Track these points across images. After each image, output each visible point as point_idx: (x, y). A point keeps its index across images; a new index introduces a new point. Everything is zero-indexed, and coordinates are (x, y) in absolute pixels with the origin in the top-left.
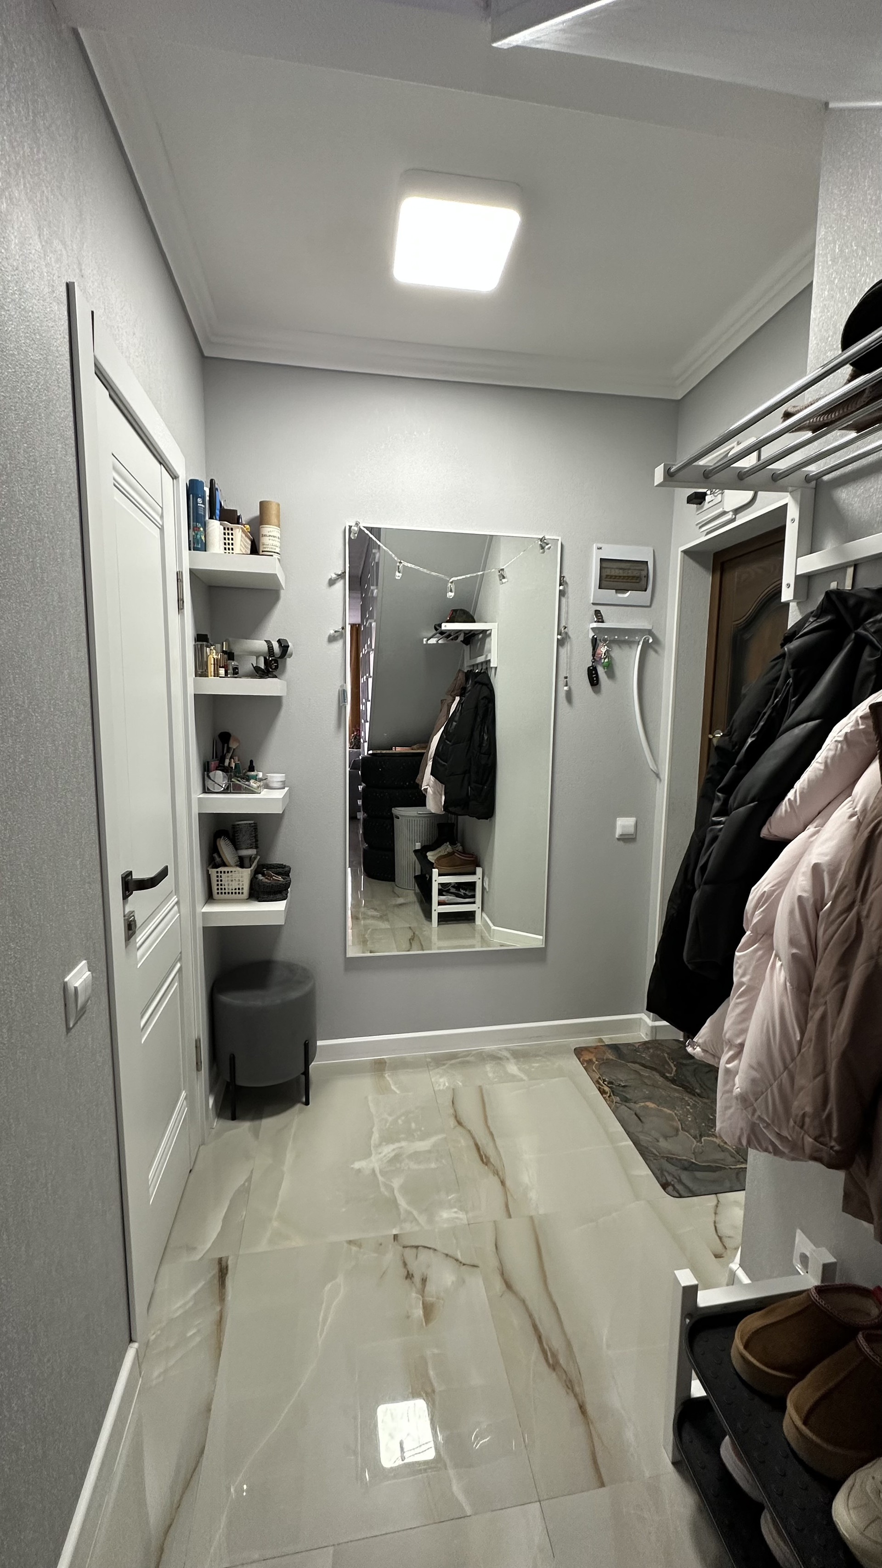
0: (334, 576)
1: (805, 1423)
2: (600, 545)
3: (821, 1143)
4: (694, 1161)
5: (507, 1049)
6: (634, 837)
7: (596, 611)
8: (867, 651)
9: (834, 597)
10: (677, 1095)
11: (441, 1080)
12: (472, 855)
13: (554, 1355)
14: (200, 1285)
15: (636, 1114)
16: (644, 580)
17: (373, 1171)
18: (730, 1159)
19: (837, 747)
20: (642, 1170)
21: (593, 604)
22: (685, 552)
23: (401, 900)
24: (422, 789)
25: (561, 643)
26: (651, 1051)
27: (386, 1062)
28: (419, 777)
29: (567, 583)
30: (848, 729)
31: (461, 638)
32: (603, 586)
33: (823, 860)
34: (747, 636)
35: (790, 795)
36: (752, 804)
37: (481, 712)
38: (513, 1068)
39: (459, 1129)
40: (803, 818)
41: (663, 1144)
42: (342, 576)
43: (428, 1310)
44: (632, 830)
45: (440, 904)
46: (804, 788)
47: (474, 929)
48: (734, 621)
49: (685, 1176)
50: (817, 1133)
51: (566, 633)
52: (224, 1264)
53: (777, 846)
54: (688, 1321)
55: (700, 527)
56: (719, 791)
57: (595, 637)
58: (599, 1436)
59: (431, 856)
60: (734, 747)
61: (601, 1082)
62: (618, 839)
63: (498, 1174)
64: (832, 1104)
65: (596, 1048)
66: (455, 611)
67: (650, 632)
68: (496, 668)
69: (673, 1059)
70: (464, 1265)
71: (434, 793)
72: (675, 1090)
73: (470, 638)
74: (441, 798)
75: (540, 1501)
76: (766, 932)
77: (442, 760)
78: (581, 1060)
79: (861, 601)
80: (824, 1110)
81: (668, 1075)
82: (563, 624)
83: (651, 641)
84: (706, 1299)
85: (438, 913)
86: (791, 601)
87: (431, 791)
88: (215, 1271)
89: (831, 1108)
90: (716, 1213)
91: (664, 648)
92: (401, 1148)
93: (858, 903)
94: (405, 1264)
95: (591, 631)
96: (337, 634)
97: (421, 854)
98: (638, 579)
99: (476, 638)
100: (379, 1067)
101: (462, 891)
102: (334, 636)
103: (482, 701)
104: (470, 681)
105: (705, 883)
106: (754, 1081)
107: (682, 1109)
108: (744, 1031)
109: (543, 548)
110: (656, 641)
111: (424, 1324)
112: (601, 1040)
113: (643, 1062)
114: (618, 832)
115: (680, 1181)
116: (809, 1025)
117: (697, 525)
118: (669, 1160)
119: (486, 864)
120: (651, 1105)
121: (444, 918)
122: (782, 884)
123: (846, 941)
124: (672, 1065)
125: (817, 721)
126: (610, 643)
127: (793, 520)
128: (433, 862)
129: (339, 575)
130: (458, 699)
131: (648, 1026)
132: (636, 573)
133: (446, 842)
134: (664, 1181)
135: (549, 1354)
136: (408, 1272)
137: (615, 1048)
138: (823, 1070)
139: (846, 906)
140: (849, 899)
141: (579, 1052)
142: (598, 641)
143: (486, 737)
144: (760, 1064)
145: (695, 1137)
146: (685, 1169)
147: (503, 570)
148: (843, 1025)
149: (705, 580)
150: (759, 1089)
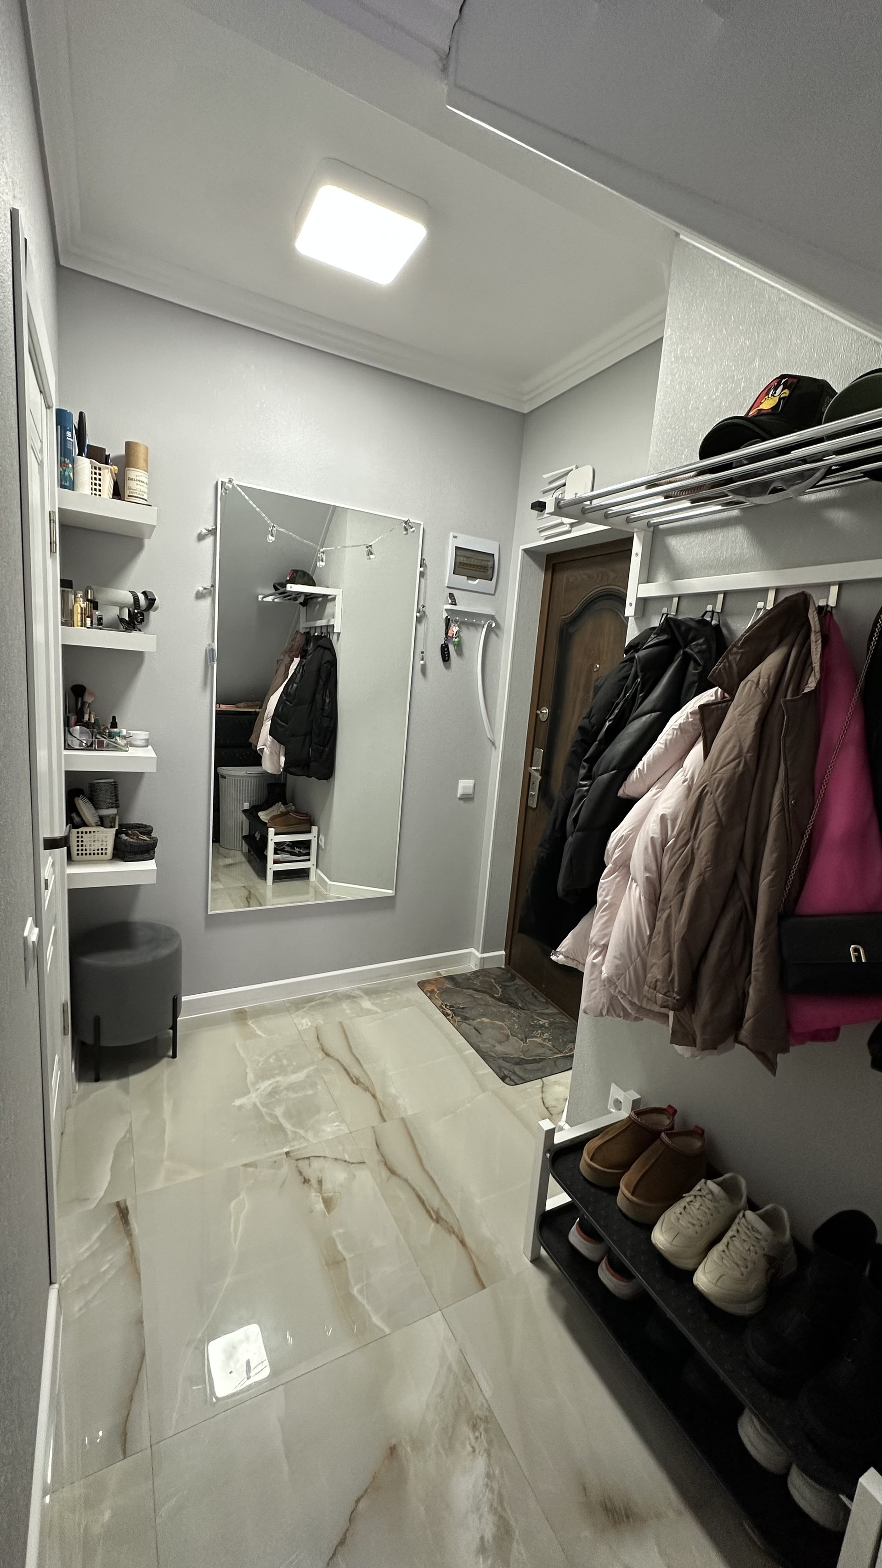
0: (204, 531)
1: (632, 1194)
2: (456, 535)
3: (668, 996)
4: (523, 1057)
5: (359, 989)
6: (472, 796)
7: (450, 594)
8: (692, 664)
9: (672, 623)
10: (504, 1010)
11: (304, 1021)
12: (307, 815)
13: (437, 1213)
14: (103, 1228)
15: (475, 1028)
16: (490, 571)
17: (255, 1105)
18: (550, 1052)
19: (673, 733)
20: (485, 1070)
21: (448, 587)
22: (526, 551)
23: (229, 861)
24: (258, 748)
25: (419, 620)
26: (481, 978)
27: (246, 1012)
28: (253, 736)
29: (426, 566)
30: (681, 721)
31: (301, 600)
32: (456, 573)
33: (667, 812)
34: (571, 630)
35: (640, 765)
36: (613, 772)
37: (323, 676)
38: (366, 1004)
39: (328, 1059)
40: (648, 782)
41: (499, 1048)
42: (213, 532)
43: (328, 1203)
44: (471, 791)
45: (275, 862)
46: (650, 761)
47: (309, 884)
48: (562, 616)
49: (517, 1069)
50: (665, 990)
51: (424, 612)
52: (122, 1206)
53: (629, 803)
54: (548, 1155)
55: (540, 532)
56: (585, 761)
57: (449, 617)
58: (478, 1258)
59: (263, 816)
60: (593, 727)
61: (444, 1007)
62: (459, 798)
63: (369, 1090)
64: (675, 970)
65: (436, 980)
66: (295, 572)
67: (493, 618)
68: (339, 634)
69: (499, 983)
70: (352, 1163)
71: (271, 753)
72: (500, 1006)
73: (309, 599)
74: (279, 759)
75: (440, 1310)
76: (624, 865)
77: (281, 721)
78: (425, 991)
79: (689, 629)
80: (669, 976)
81: (496, 995)
82: (421, 603)
83: (494, 625)
84: (559, 1139)
85: (274, 871)
86: (631, 616)
87: (268, 752)
88: (115, 1213)
89: (674, 974)
90: (542, 1092)
91: (503, 633)
92: (277, 1082)
93: (691, 840)
94: (301, 1173)
95: (444, 612)
96: (205, 591)
97: (251, 813)
98: (485, 568)
99: (315, 600)
100: (241, 1016)
101: (297, 849)
102: (202, 593)
103: (326, 665)
104: (312, 645)
105: (578, 831)
106: (617, 967)
107: (510, 1020)
108: (608, 935)
109: (406, 530)
110: (498, 626)
111: (327, 1213)
112: (438, 973)
113: (476, 987)
114: (460, 792)
115: (514, 1073)
116: (658, 924)
117: (538, 529)
118: (504, 1059)
119: (322, 822)
120: (485, 1020)
121: (279, 876)
122: (636, 829)
123: (684, 866)
124: (498, 987)
125: (658, 713)
126: (461, 624)
127: (637, 554)
128: (267, 821)
129: (209, 531)
130: (297, 661)
131: (478, 957)
132: (483, 563)
133: (278, 802)
134: (503, 1075)
135: (432, 1212)
136: (304, 1178)
137: (451, 978)
138: (669, 951)
139: (684, 842)
140: (687, 837)
141: (422, 985)
142: (450, 622)
143: (327, 701)
144: (621, 954)
145: (522, 1040)
146: (517, 1064)
147: (371, 546)
148: (683, 920)
149: (539, 577)
150: (621, 972)
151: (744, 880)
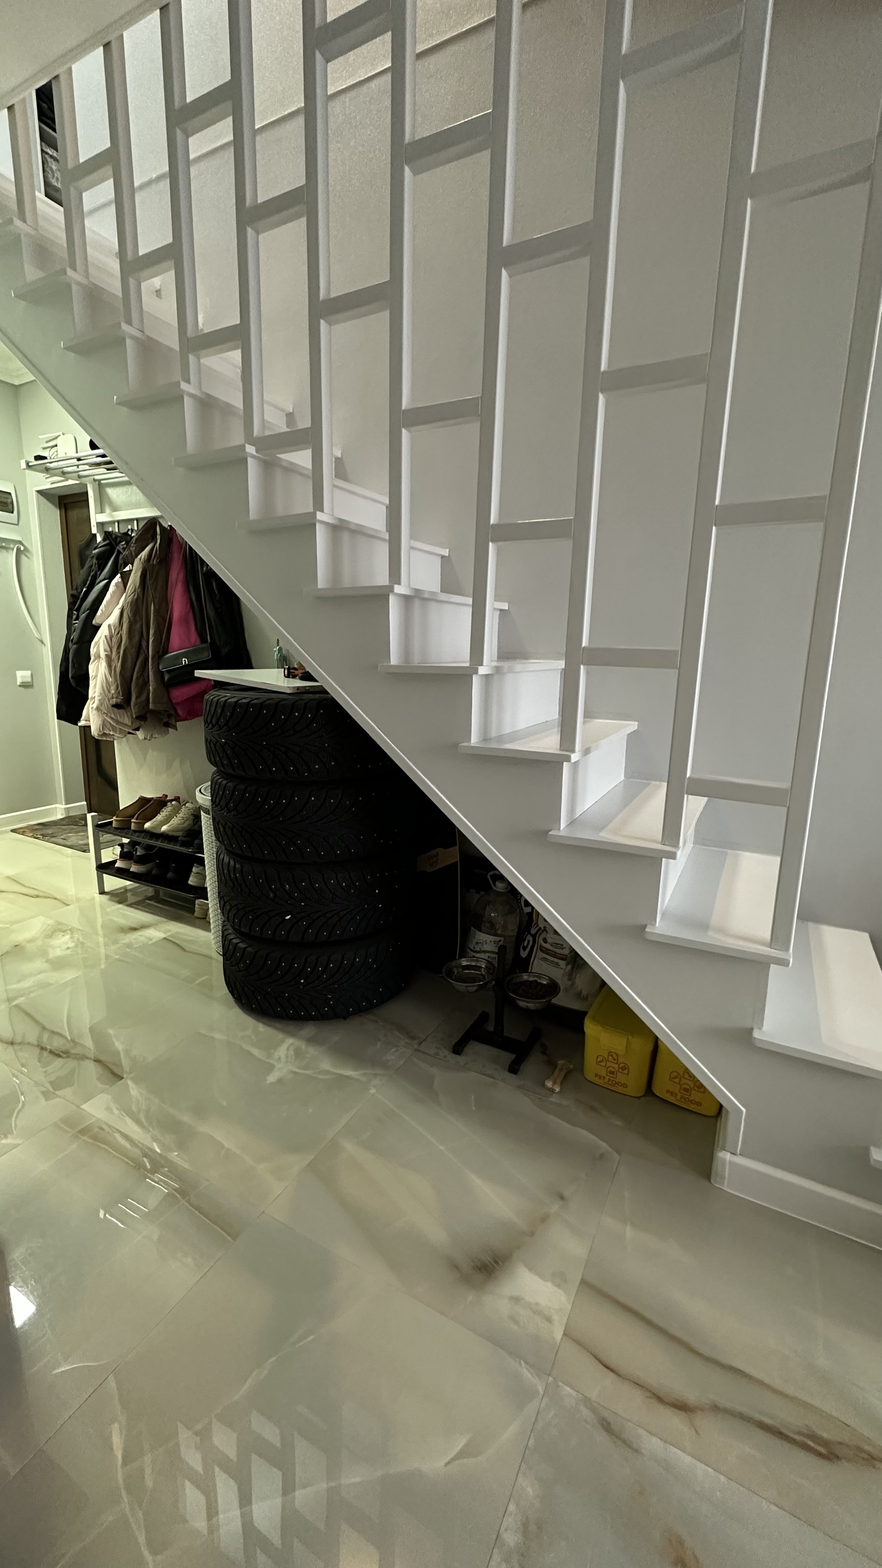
6: (31, 684)
8: (120, 555)
9: (109, 534)
13: (37, 895)
15: (59, 838)
16: (10, 506)
19: (113, 589)
22: (38, 492)
26: (67, 821)
30: (116, 582)
34: (87, 552)
35: (101, 607)
36: (88, 613)
40: (104, 616)
44: (29, 680)
46: (105, 604)
48: (78, 543)
56: (75, 611)
61: (35, 836)
62: (20, 686)
65: (25, 827)
67: (20, 543)
72: (83, 828)
78: (17, 833)
83: (22, 548)
86: (96, 533)
91: (32, 556)
93: (120, 631)
98: (6, 504)
110: (26, 549)
112: (28, 825)
113: (59, 825)
114: (19, 681)
120: (71, 835)
123: (118, 642)
124: (82, 821)
125: (107, 580)
127: (92, 498)
131: (62, 809)
132: (3, 500)
134: (84, 851)
135: (33, 896)
137: (41, 825)
138: (116, 680)
141: (14, 831)
149: (55, 514)
151: (144, 644)
